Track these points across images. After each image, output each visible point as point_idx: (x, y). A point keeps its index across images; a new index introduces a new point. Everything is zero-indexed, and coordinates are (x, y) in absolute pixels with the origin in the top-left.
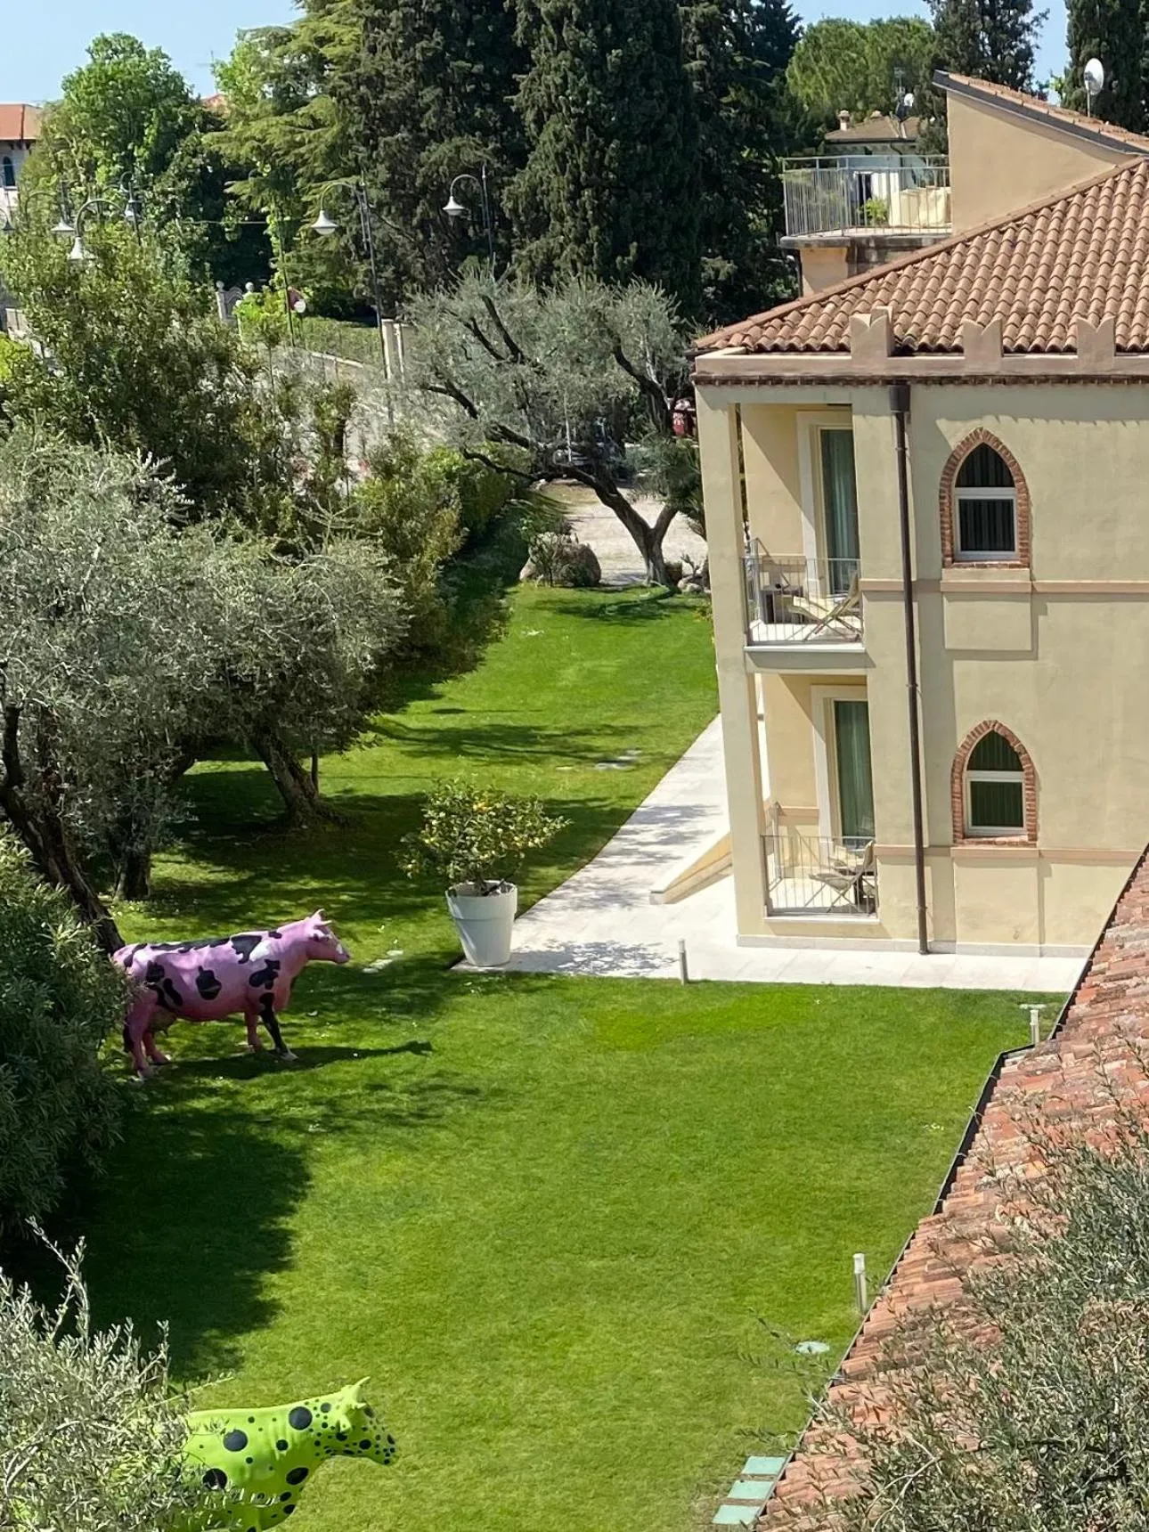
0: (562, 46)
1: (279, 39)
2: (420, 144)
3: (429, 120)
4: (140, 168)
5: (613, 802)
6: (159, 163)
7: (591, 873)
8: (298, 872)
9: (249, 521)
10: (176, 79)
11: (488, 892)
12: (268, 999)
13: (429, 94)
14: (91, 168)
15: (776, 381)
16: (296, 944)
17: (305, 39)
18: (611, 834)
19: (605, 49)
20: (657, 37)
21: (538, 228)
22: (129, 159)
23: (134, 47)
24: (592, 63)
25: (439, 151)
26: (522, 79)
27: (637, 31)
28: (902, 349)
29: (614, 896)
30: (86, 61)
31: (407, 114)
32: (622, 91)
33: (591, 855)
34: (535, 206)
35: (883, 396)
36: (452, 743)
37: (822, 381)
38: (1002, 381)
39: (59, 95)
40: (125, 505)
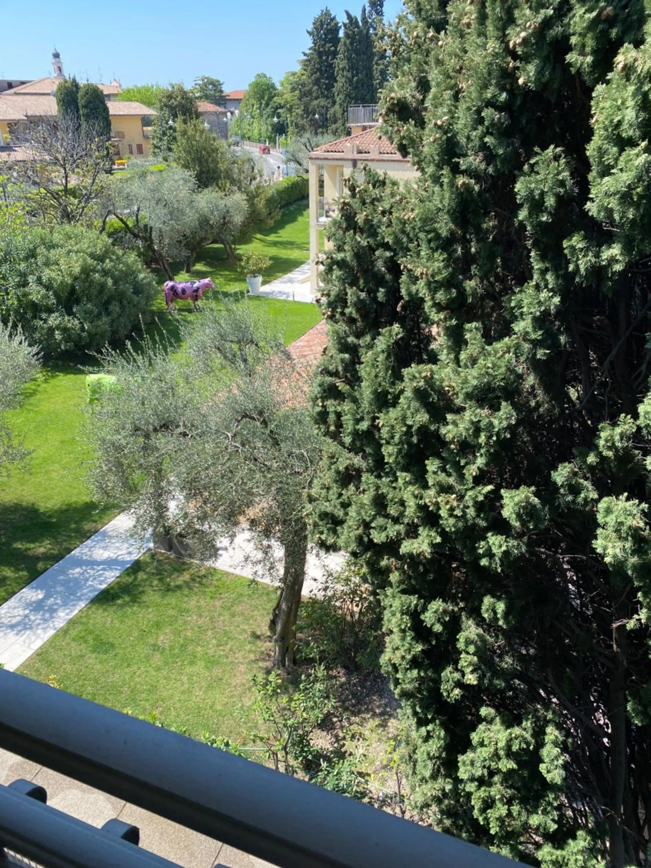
0: (343, 76)
1: (294, 74)
2: (311, 100)
3: (314, 94)
4: (263, 106)
5: (303, 260)
6: (267, 105)
7: (289, 275)
8: (226, 270)
9: (220, 188)
10: (273, 84)
11: (255, 277)
12: (197, 296)
13: (315, 88)
14: (253, 105)
15: (326, 159)
16: (204, 284)
17: (299, 74)
18: (297, 267)
19: (353, 77)
20: (367, 74)
21: (335, 122)
22: (261, 104)
23: (265, 76)
24: (350, 81)
25: (315, 102)
26: (335, 84)
27: (361, 73)
28: (360, 152)
29: (291, 281)
30: (254, 80)
31: (310, 92)
32: (357, 88)
33: (290, 271)
34: (334, 116)
35: (350, 163)
36: (275, 244)
37: (337, 159)
38: (378, 161)
39: (247, 88)
40: (181, 182)
